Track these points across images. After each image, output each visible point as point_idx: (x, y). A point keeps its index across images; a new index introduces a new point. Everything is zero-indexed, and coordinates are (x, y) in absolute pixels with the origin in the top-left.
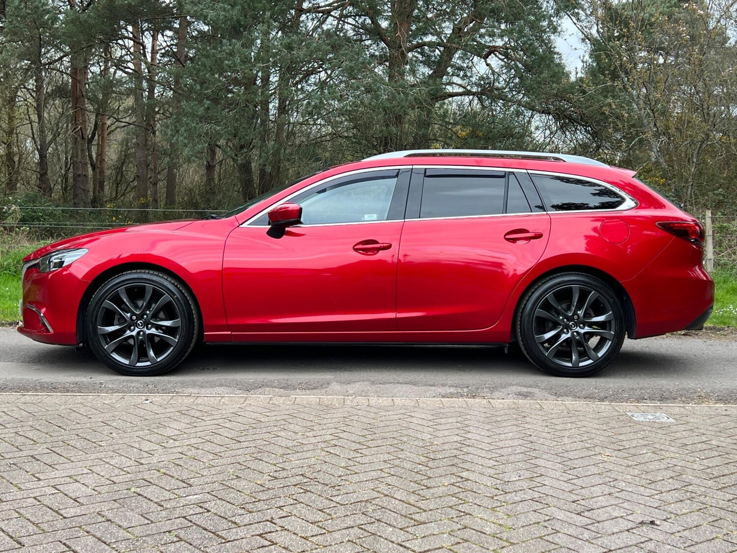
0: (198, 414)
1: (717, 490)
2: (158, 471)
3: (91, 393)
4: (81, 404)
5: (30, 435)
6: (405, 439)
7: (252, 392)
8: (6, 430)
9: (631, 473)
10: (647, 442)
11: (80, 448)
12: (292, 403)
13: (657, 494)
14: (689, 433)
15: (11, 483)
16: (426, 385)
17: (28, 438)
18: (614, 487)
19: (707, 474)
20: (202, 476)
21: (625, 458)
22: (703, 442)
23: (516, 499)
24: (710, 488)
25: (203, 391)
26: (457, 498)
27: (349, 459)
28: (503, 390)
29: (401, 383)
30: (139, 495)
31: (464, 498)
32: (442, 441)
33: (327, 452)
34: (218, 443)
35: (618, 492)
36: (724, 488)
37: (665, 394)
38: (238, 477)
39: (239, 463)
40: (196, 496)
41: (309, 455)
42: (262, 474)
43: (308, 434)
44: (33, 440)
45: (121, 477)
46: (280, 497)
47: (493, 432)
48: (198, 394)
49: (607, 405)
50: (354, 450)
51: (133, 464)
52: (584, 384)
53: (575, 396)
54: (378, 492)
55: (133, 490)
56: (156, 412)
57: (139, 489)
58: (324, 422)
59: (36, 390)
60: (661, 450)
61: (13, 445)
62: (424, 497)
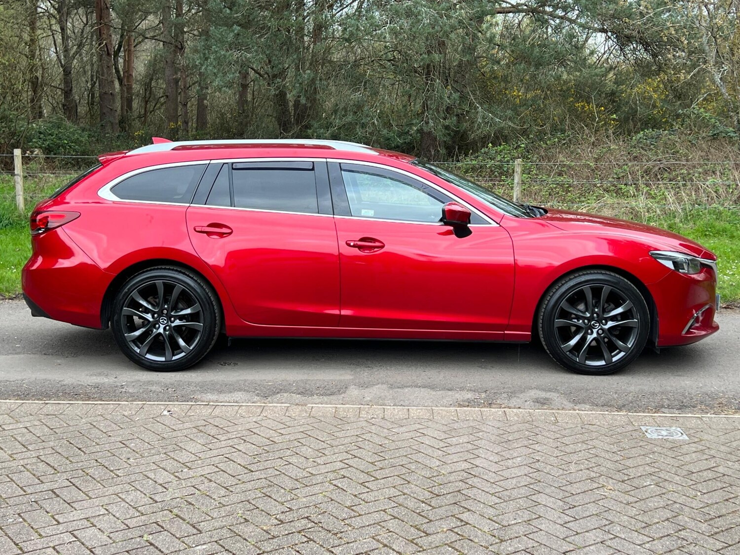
0: (213, 431)
1: (709, 536)
2: (171, 512)
3: (112, 400)
4: (102, 415)
5: (50, 460)
6: (413, 467)
7: (269, 399)
8: (28, 454)
9: (629, 514)
10: (653, 470)
11: (98, 480)
12: (308, 415)
13: (648, 542)
14: (699, 455)
15: (32, 528)
16: (444, 389)
17: (49, 465)
18: (609, 532)
19: (704, 514)
20: (213, 518)
21: (626, 492)
22: (709, 469)
23: (510, 549)
24: (702, 534)
25: (222, 397)
26: (453, 548)
27: (355, 496)
28: (521, 396)
29: (420, 387)
30: (151, 544)
31: (459, 549)
32: (449, 470)
33: (335, 485)
34: (230, 472)
35: (611, 539)
36: (716, 533)
37: (685, 401)
38: (246, 520)
39: (248, 501)
40: (204, 547)
41: (317, 489)
42: (269, 516)
43: (318, 460)
44: (53, 467)
45: (135, 520)
46: (283, 548)
47: (502, 456)
48: (217, 401)
49: (624, 415)
50: (361, 484)
51: (147, 502)
52: (604, 387)
53: (593, 404)
54: (378, 541)
55: (146, 537)
56: (174, 428)
57: (151, 537)
58: (337, 443)
59: (58, 398)
60: (666, 480)
61: (34, 475)
62: (421, 547)
